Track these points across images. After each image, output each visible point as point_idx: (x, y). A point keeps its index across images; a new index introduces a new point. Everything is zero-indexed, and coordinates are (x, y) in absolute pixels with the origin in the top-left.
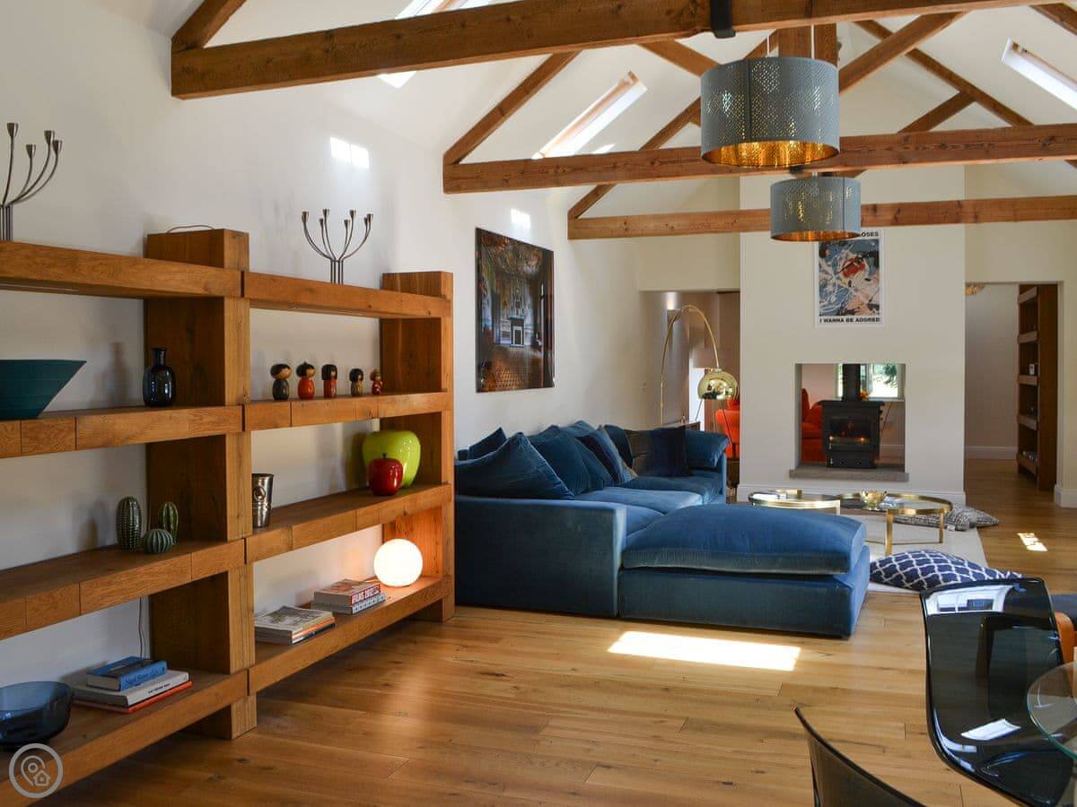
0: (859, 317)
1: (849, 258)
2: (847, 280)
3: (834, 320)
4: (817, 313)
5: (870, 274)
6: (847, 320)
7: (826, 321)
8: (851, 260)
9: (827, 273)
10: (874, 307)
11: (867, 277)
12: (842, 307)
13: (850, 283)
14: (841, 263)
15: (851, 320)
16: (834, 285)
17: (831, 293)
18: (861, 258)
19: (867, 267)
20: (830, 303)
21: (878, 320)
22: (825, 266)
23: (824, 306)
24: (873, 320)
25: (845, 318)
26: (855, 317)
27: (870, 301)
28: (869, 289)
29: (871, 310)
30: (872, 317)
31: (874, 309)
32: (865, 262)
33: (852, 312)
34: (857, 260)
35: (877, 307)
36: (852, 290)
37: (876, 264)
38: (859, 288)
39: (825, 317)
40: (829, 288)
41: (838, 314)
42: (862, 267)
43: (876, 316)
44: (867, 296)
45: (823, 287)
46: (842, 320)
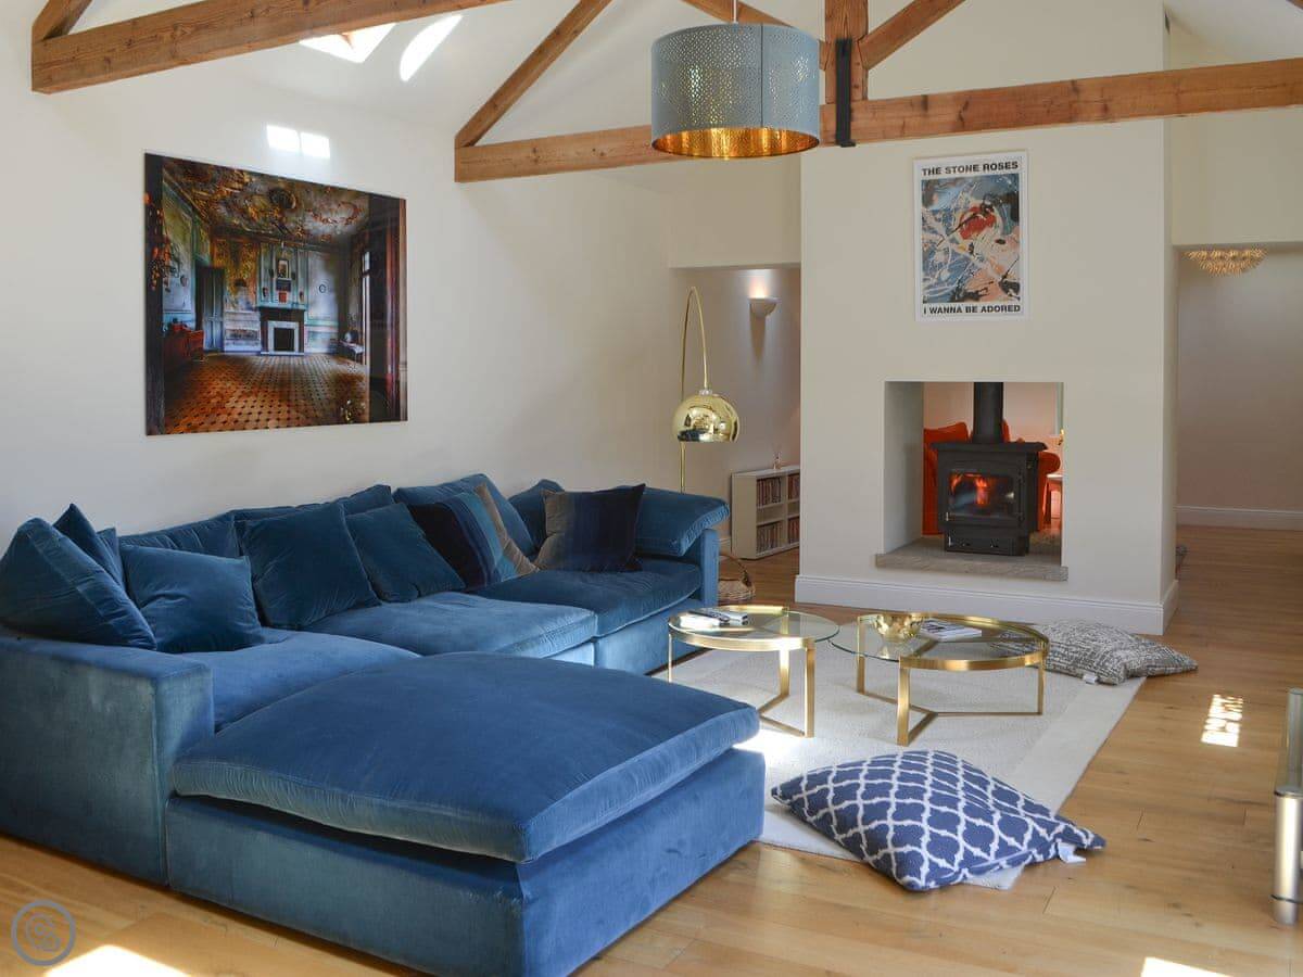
0: (987, 304)
1: (971, 205)
2: (966, 243)
3: (947, 310)
4: (919, 299)
5: (1006, 231)
6: (968, 310)
7: (933, 311)
8: (974, 209)
9: (935, 232)
10: (1010, 287)
11: (999, 237)
12: (958, 289)
13: (972, 246)
14: (958, 216)
15: (974, 310)
16: (946, 251)
17: (941, 265)
18: (990, 207)
19: (999, 220)
20: (940, 282)
21: (1017, 309)
22: (931, 221)
23: (930, 287)
24: (1009, 309)
25: (963, 305)
26: (979, 305)
27: (1005, 277)
28: (1002, 257)
29: (1007, 292)
30: (1007, 304)
31: (1011, 290)
32: (996, 213)
33: (975, 296)
34: (984, 209)
35: (1016, 287)
36: (974, 259)
37: (1015, 216)
38: (986, 256)
39: (934, 305)
40: (939, 257)
41: (952, 300)
42: (991, 222)
43: (1014, 302)
44: (999, 269)
45: (928, 254)
46: (959, 310)
